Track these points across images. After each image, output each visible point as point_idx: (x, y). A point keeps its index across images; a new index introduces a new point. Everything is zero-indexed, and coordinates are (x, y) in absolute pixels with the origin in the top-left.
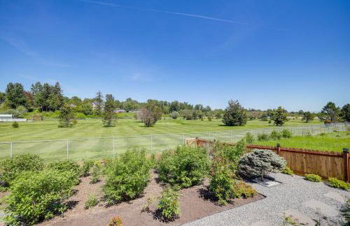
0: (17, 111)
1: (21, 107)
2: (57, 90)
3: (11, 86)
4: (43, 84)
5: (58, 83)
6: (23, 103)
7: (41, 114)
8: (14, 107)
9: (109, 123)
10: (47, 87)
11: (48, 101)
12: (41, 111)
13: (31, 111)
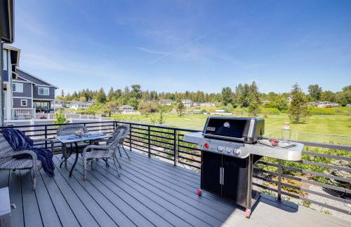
0: (227, 108)
1: (230, 104)
2: (254, 88)
3: (224, 90)
4: (243, 85)
5: (254, 82)
6: (230, 101)
7: (241, 109)
8: (226, 104)
9: (297, 119)
10: (246, 87)
11: (247, 98)
12: (242, 107)
13: (235, 107)
